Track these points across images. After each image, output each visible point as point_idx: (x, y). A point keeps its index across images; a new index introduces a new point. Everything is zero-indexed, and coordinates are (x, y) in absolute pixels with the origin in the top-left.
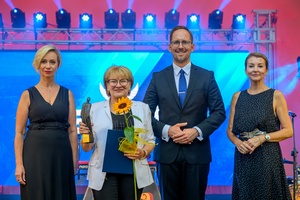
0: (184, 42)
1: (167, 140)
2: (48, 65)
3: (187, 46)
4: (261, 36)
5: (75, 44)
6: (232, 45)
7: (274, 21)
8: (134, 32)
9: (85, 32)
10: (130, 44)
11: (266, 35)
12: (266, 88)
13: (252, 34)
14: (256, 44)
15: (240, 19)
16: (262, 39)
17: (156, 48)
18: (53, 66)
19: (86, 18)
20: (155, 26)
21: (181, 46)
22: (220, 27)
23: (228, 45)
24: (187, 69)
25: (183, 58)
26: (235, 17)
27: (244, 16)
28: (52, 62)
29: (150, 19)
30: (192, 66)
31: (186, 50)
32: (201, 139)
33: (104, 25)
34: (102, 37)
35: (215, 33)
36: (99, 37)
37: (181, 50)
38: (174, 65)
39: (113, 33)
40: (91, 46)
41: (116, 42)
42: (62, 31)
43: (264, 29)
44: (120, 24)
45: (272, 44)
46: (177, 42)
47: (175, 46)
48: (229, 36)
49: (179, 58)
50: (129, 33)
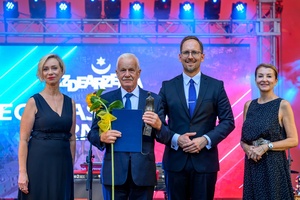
0: (194, 52)
1: (176, 148)
2: (50, 71)
3: (197, 57)
4: (264, 28)
5: (51, 36)
6: (231, 37)
7: (279, 10)
8: (119, 23)
9: (63, 23)
10: (114, 37)
11: (271, 26)
12: (274, 98)
13: (254, 25)
14: (258, 37)
15: (240, 8)
16: (265, 31)
17: (144, 42)
18: (56, 72)
19: (63, 7)
20: (143, 16)
21: (191, 57)
22: (217, 18)
23: (227, 37)
24: (197, 79)
25: (192, 68)
26: (234, 6)
27: (245, 5)
28: (54, 68)
29: (137, 7)
30: (202, 76)
31: (196, 61)
32: (208, 147)
33: (84, 14)
34: (82, 28)
35: (212, 24)
36: (79, 28)
37: (191, 60)
38: (184, 75)
39: (95, 23)
40: (69, 38)
41: (98, 34)
42: (36, 22)
43: (267, 20)
44: (103, 13)
45: (277, 37)
46: (187, 52)
47: (185, 56)
48: (227, 27)
49: (189, 68)
50: (113, 24)
